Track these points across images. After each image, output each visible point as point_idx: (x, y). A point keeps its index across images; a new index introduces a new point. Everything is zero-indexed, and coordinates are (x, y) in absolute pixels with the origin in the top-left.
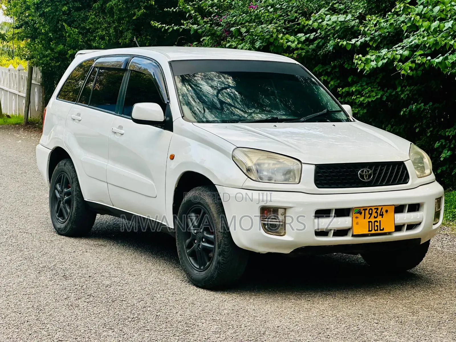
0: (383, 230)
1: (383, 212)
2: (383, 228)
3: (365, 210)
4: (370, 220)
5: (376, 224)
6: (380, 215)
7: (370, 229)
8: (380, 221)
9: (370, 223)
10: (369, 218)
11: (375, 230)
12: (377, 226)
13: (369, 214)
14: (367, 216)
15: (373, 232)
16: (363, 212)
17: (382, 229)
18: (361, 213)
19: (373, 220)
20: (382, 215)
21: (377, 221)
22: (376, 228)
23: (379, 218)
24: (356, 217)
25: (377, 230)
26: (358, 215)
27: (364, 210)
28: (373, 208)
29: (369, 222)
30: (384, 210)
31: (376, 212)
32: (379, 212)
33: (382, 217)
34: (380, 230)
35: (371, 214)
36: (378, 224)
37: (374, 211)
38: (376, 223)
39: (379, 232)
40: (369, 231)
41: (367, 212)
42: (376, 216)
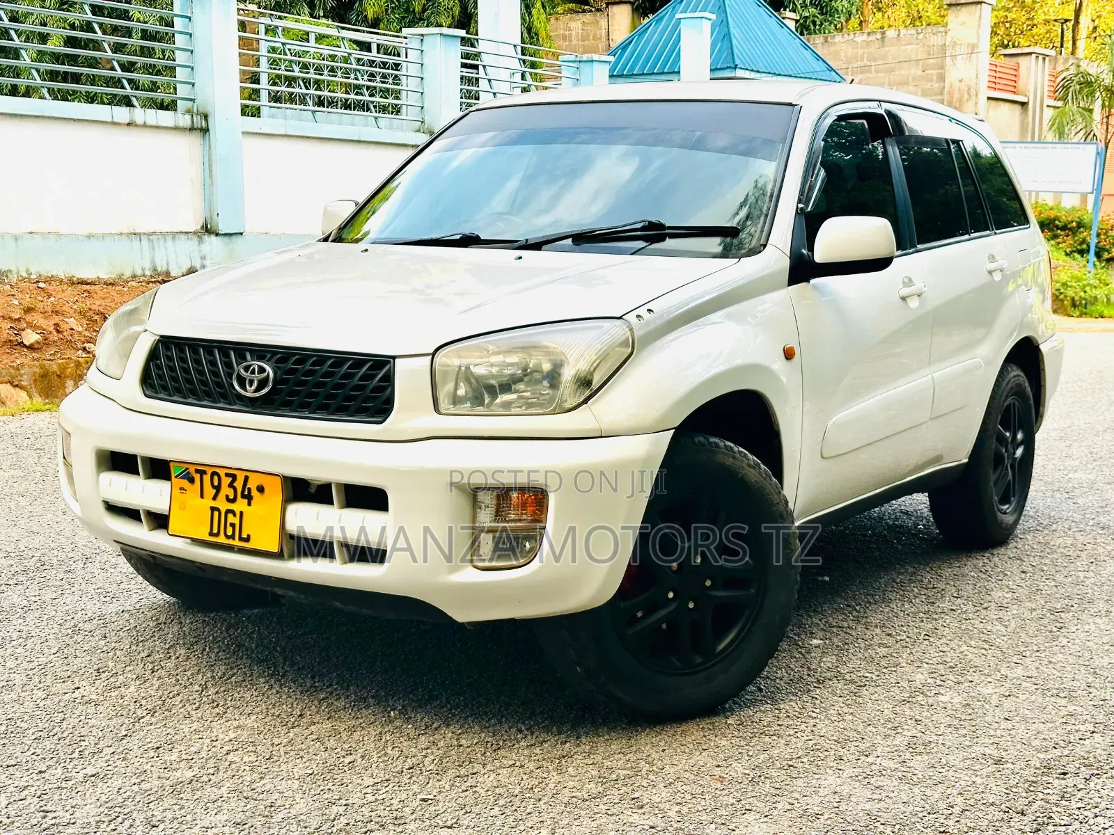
0: (248, 539)
1: (249, 489)
2: (249, 536)
3: (202, 473)
4: (214, 504)
5: (231, 518)
6: (243, 496)
7: (215, 531)
8: (241, 513)
9: (216, 513)
10: (214, 498)
11: (227, 537)
12: (233, 525)
13: (213, 486)
14: (209, 490)
15: (222, 539)
16: (197, 477)
17: (244, 536)
18: (192, 481)
19: (223, 506)
20: (249, 498)
21: (233, 513)
22: (230, 532)
23: (241, 505)
24: (181, 489)
25: (233, 537)
26: (185, 483)
27: (197, 471)
28: (222, 472)
29: (213, 509)
30: (252, 484)
31: (231, 485)
32: (239, 484)
33: (249, 504)
34: (241, 539)
35: (218, 489)
36: (236, 521)
37: (228, 480)
38: (230, 516)
39: (236, 542)
40: (211, 534)
41: (207, 478)
42: (231, 497)
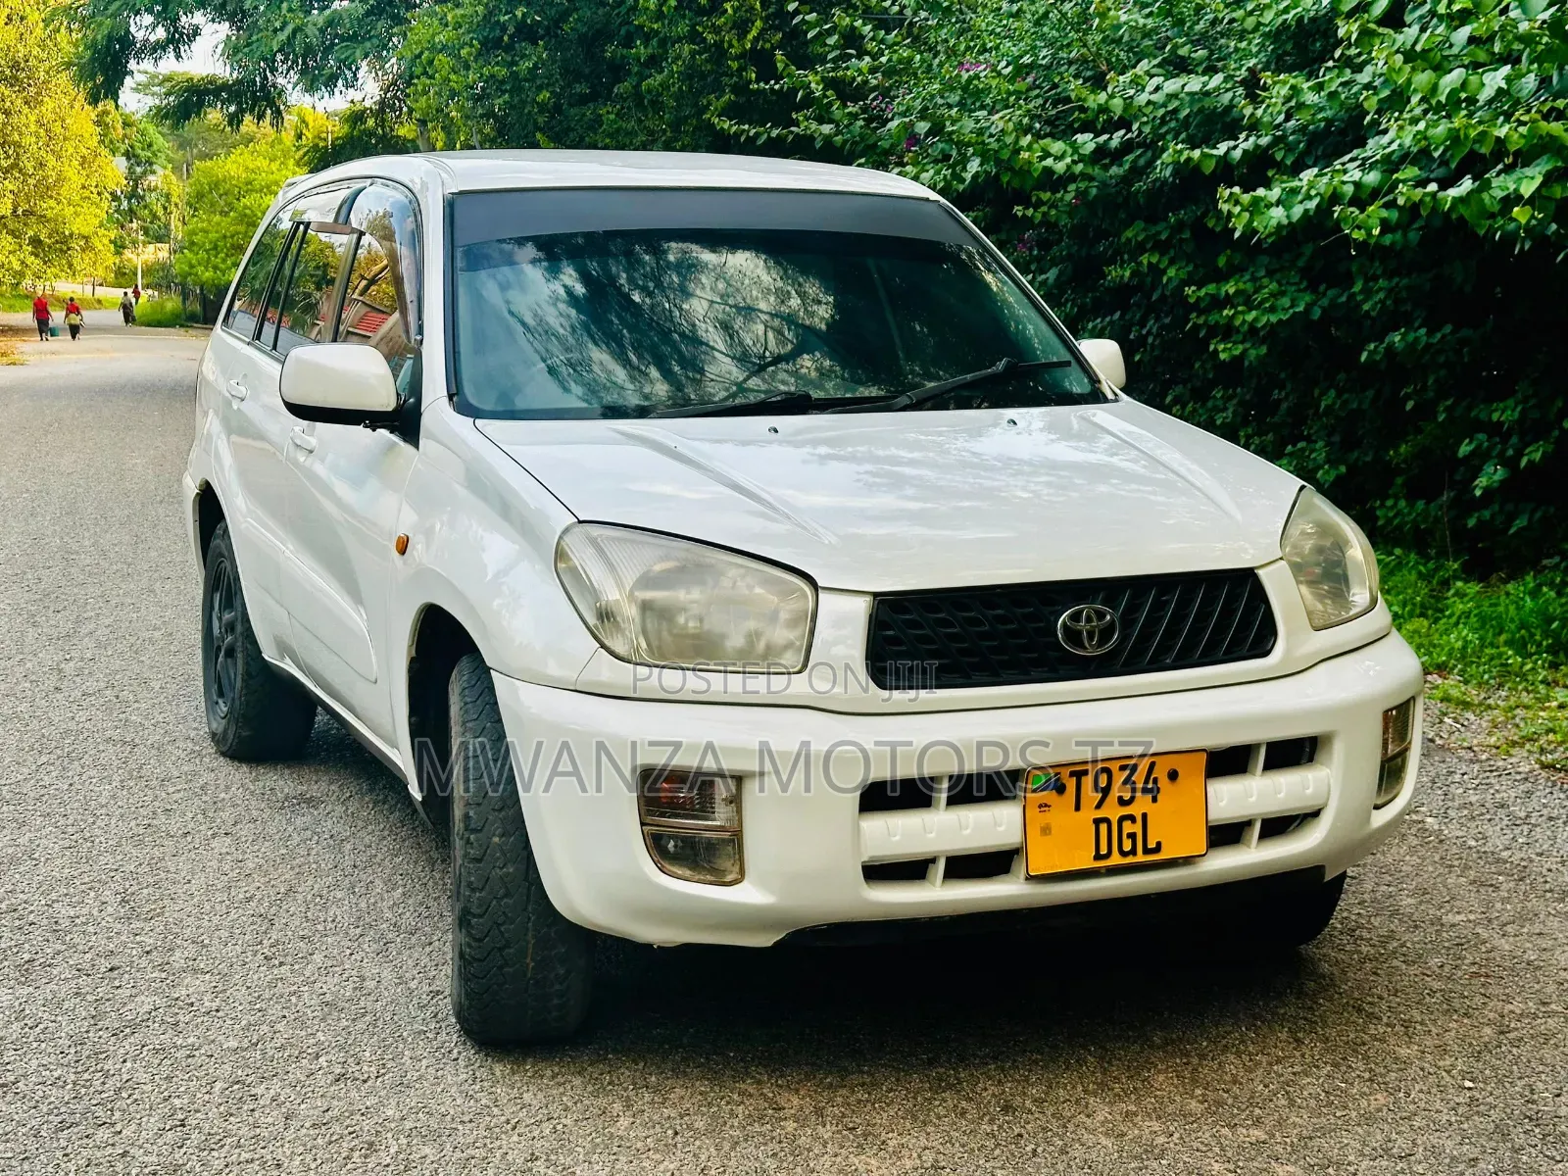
0: (1158, 848)
1: (1155, 781)
2: (1159, 844)
3: (1079, 775)
4: (1099, 814)
5: (1128, 828)
6: (1145, 791)
7: (1104, 851)
8: (1145, 816)
9: (1104, 827)
10: (1099, 806)
11: (1123, 854)
12: (1132, 836)
13: (1098, 789)
14: (1090, 796)
15: (1116, 859)
16: (1071, 785)
17: (1151, 845)
18: (1060, 789)
19: (1114, 813)
20: (1154, 793)
21: (1132, 818)
22: (1127, 846)
23: (1141, 805)
24: (1040, 806)
25: (1133, 852)
26: (1048, 796)
27: (1072, 774)
28: (1114, 766)
29: (1097, 822)
30: (1160, 773)
31: (1128, 781)
32: (1139, 778)
33: (1154, 800)
34: (1147, 851)
35: (1106, 791)
36: (1137, 828)
37: (1120, 777)
38: (1126, 824)
39: (1140, 858)
40: (1098, 857)
41: (1088, 781)
42: (1127, 798)
